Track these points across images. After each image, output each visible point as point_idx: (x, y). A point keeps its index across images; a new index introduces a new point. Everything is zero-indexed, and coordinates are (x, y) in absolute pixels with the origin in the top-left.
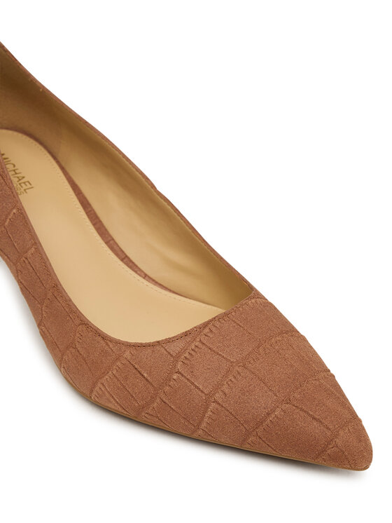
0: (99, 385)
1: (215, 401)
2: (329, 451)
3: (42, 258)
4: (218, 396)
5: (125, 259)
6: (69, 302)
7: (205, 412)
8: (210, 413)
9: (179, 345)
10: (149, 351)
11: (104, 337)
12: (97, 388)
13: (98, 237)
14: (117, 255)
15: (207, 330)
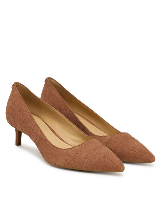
0: (58, 160)
1: (87, 158)
2: (114, 167)
3: (42, 133)
4: (88, 157)
5: (61, 139)
6: (49, 142)
7: (85, 161)
8: (86, 161)
9: (78, 147)
10: (71, 149)
11: (59, 149)
12: (58, 161)
13: (54, 134)
14: (59, 138)
15: (84, 144)
